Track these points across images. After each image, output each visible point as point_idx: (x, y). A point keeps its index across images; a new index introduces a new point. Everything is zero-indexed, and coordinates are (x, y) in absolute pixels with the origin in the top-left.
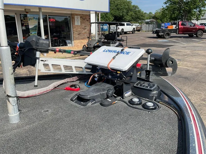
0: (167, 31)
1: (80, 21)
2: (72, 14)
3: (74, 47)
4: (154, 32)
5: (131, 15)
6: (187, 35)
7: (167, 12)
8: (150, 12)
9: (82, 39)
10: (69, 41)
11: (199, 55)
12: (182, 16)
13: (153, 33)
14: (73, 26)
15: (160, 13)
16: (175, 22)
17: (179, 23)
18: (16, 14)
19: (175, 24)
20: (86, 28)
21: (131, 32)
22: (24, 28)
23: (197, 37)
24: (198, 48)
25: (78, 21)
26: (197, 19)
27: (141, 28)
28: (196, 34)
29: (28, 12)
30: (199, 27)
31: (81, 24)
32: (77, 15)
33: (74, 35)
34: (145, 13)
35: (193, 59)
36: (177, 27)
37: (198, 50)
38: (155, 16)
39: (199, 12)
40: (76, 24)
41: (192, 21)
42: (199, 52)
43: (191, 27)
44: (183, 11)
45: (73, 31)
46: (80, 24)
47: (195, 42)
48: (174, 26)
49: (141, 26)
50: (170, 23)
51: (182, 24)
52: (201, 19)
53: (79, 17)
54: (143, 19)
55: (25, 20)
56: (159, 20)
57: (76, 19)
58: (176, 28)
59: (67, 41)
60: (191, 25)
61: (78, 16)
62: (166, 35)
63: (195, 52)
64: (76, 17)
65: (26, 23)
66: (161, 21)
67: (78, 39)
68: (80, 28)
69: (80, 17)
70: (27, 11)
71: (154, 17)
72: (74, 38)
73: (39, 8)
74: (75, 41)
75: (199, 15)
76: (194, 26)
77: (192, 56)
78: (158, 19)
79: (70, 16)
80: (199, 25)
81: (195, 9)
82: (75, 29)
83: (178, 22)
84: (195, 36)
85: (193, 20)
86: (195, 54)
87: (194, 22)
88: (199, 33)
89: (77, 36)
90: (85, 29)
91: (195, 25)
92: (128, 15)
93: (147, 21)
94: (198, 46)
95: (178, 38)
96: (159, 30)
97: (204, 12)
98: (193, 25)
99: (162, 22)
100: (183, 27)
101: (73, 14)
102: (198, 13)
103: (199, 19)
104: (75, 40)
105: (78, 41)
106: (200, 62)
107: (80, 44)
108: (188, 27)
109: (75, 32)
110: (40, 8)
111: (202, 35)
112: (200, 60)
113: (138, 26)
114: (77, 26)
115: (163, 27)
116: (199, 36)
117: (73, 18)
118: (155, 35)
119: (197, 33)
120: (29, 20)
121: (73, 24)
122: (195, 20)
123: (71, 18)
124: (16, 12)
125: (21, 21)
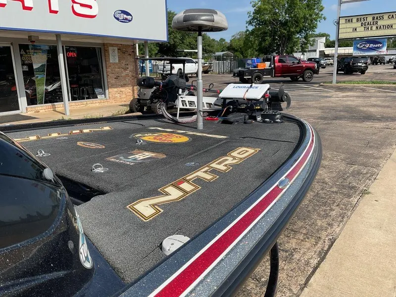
0: (258, 72)
1: (118, 55)
2: (104, 44)
3: (109, 101)
4: (236, 75)
5: (190, 43)
6: (289, 79)
7: (252, 38)
8: (222, 39)
9: (122, 86)
10: (100, 90)
11: (309, 107)
12: (278, 46)
13: (234, 75)
14: (106, 64)
15: (239, 39)
16: (269, 57)
17: (276, 58)
18: (12, 44)
19: (268, 60)
20: (128, 68)
21: (196, 75)
22: (26, 68)
23: (304, 80)
24: (307, 97)
25: (114, 56)
26: (303, 51)
27: (210, 67)
28: (303, 77)
29: (34, 42)
30: (306, 65)
31: (119, 61)
32: (112, 45)
33: (109, 80)
34: (213, 40)
35: (301, 112)
36: (273, 66)
37: (307, 101)
38: (231, 45)
39: (305, 38)
40: (111, 61)
41: (295, 55)
42: (310, 103)
43: (294, 66)
44: (279, 37)
45: (107, 73)
46: (117, 61)
47: (302, 89)
48: (268, 64)
49: (210, 64)
50: (261, 59)
51: (280, 61)
52: (310, 51)
53: (116, 48)
54: (212, 52)
55: (27, 54)
56: (238, 53)
57: (110, 52)
58: (270, 66)
59: (97, 91)
60: (294, 62)
61: (114, 48)
62: (255, 79)
63: (302, 103)
64: (110, 49)
65: (29, 60)
66: (242, 53)
67: (115, 86)
68: (119, 68)
69: (118, 49)
70: (33, 40)
71: (230, 48)
72: (108, 85)
73: (56, 35)
74: (110, 90)
75: (306, 44)
76: (298, 63)
77: (298, 108)
78: (237, 51)
79: (100, 48)
80: (305, 61)
81: (298, 33)
82: (110, 70)
83: (274, 57)
84: (301, 79)
85: (297, 52)
86: (303, 106)
87: (298, 55)
88: (308, 74)
89: (113, 81)
90: (126, 69)
91: (299, 61)
92: (183, 43)
93: (217, 54)
94: (306, 95)
95: (275, 84)
96: (243, 71)
97: (313, 38)
98: (296, 61)
99: (243, 55)
100: (282, 65)
101: (107, 44)
102: (304, 40)
103: (306, 52)
104: (111, 88)
105: (116, 90)
106: (311, 116)
107: (119, 95)
108: (290, 64)
109: (110, 75)
110: (58, 35)
111: (311, 77)
112: (310, 113)
113: (205, 64)
114: (114, 64)
115: (250, 65)
116: (307, 79)
117: (107, 51)
118: (238, 79)
119: (303, 75)
120: (33, 55)
121: (106, 61)
122: (300, 52)
123: (103, 51)
124: (12, 41)
125: (21, 55)
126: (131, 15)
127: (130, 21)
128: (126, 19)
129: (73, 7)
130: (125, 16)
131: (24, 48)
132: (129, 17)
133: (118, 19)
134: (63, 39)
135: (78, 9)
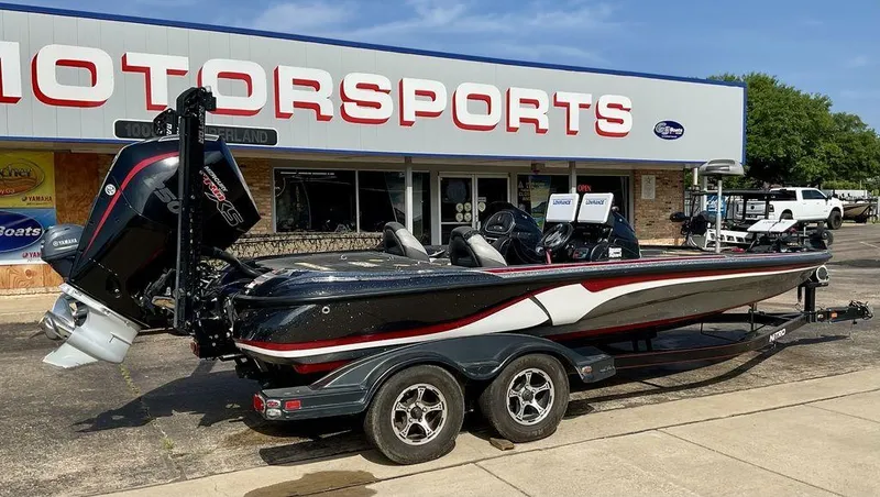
1: (656, 188)
2: (634, 171)
5: (827, 153)
9: (657, 236)
14: (635, 202)
18: (509, 175)
20: (670, 208)
21: (826, 225)
25: (649, 190)
27: (871, 210)
29: (538, 171)
31: (657, 196)
32: (647, 172)
40: (643, 197)
45: (635, 216)
46: (654, 198)
49: (871, 201)
53: (654, 176)
55: (526, 188)
57: (644, 183)
61: (651, 176)
64: (644, 178)
65: (527, 197)
67: (646, 236)
68: (656, 208)
69: (657, 179)
70: (536, 169)
73: (570, 162)
79: (628, 177)
82: (639, 211)
89: (643, 229)
90: (667, 209)
92: (811, 153)
101: (639, 171)
109: (640, 219)
110: (574, 162)
113: (858, 200)
114: (646, 202)
117: (638, 182)
121: (635, 196)
123: (631, 182)
124: (510, 171)
125: (519, 190)
126: (681, 127)
127: (679, 136)
128: (674, 134)
129: (597, 123)
130: (672, 130)
131: (523, 179)
132: (678, 131)
133: (660, 135)
134: (578, 166)
135: (605, 126)
